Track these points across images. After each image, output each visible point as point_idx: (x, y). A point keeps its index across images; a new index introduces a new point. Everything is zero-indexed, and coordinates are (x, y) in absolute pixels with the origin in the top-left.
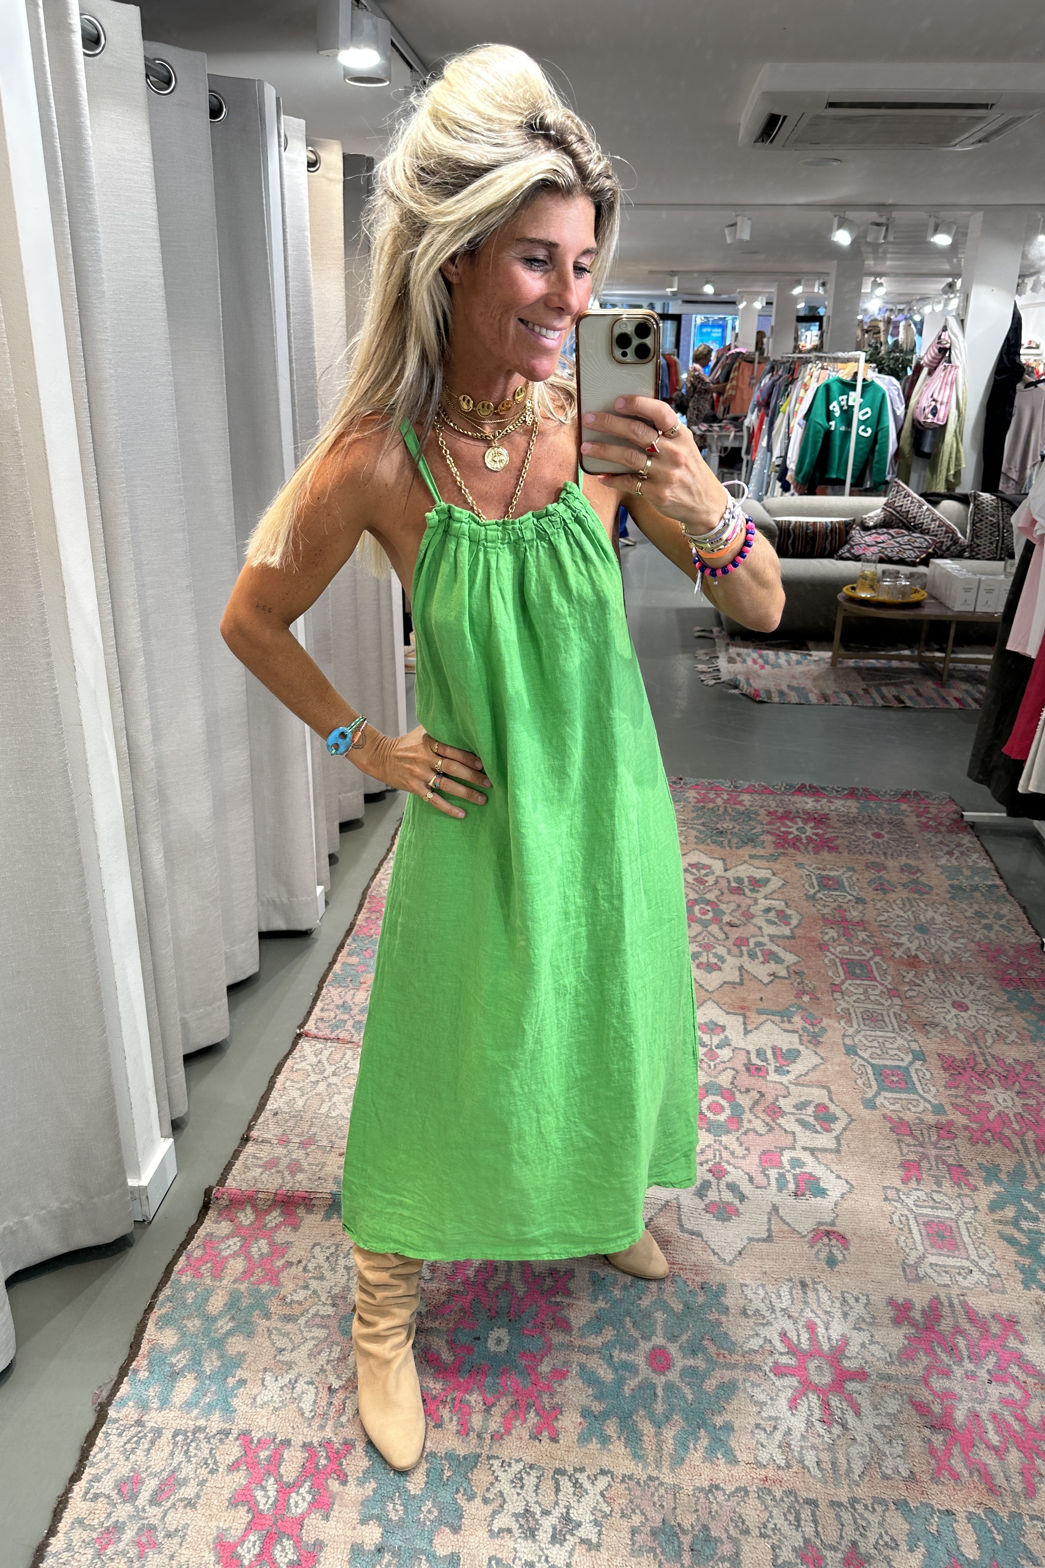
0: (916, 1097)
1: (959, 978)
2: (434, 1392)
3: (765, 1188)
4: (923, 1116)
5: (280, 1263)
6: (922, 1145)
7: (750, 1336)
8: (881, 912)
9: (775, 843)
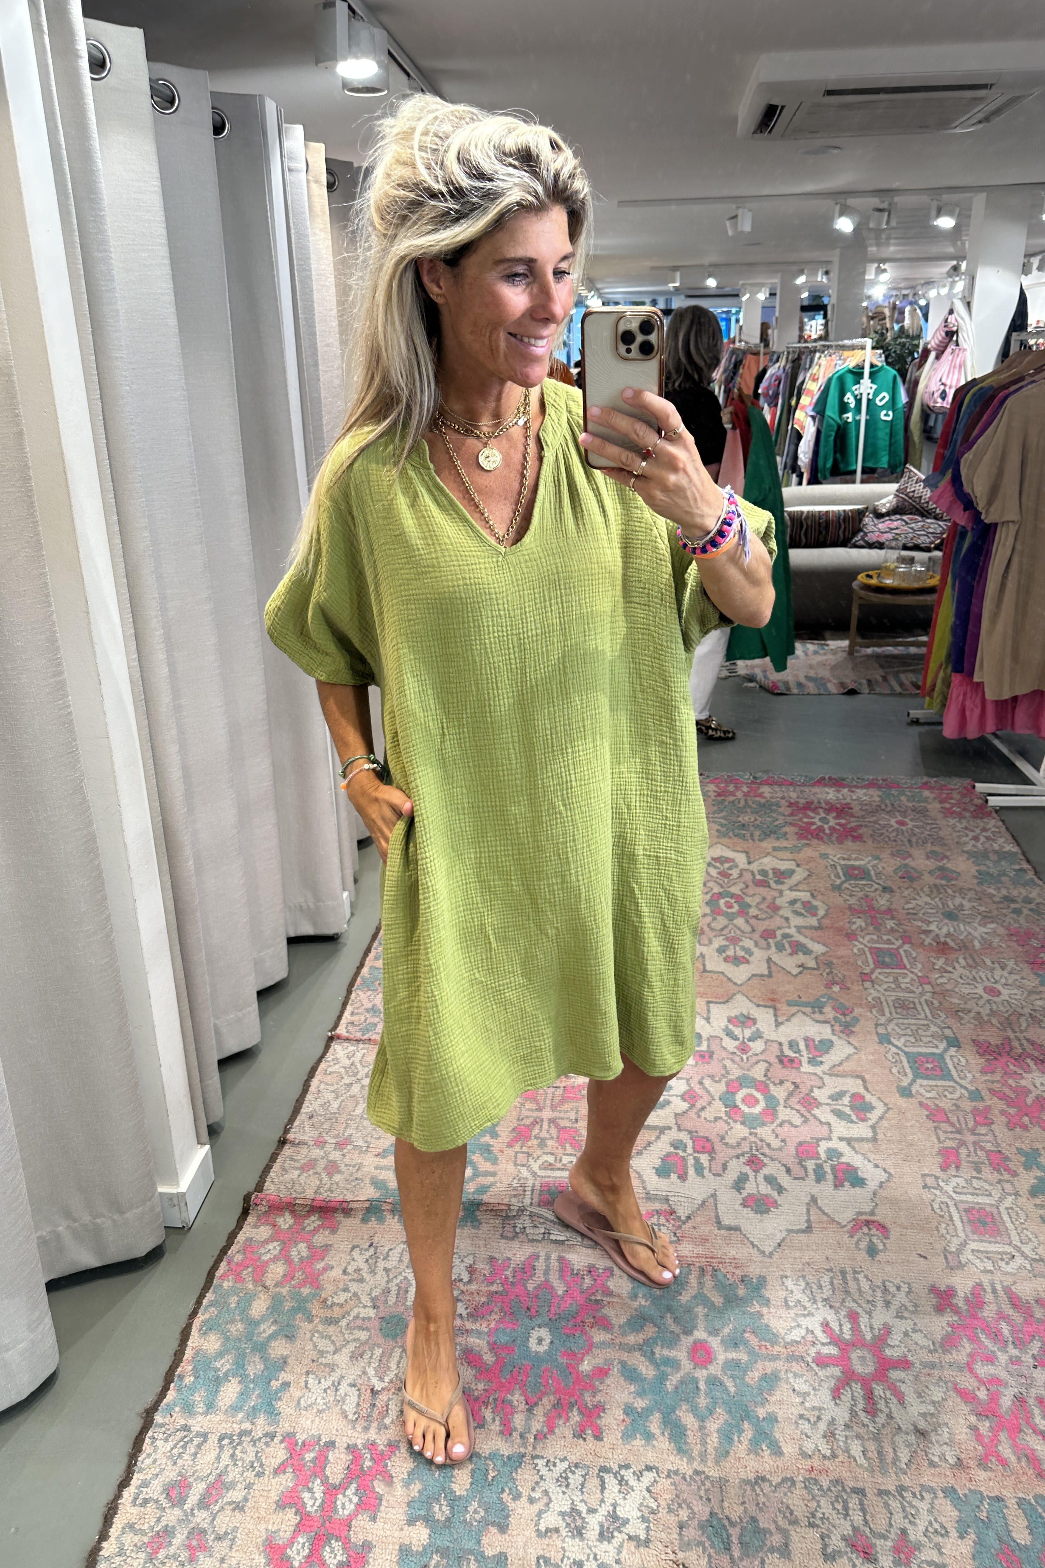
0: (951, 1084)
2: (476, 1394)
3: (803, 1179)
4: (959, 1103)
5: (320, 1266)
6: (959, 1132)
7: (792, 1328)
8: (909, 900)
9: (798, 834)
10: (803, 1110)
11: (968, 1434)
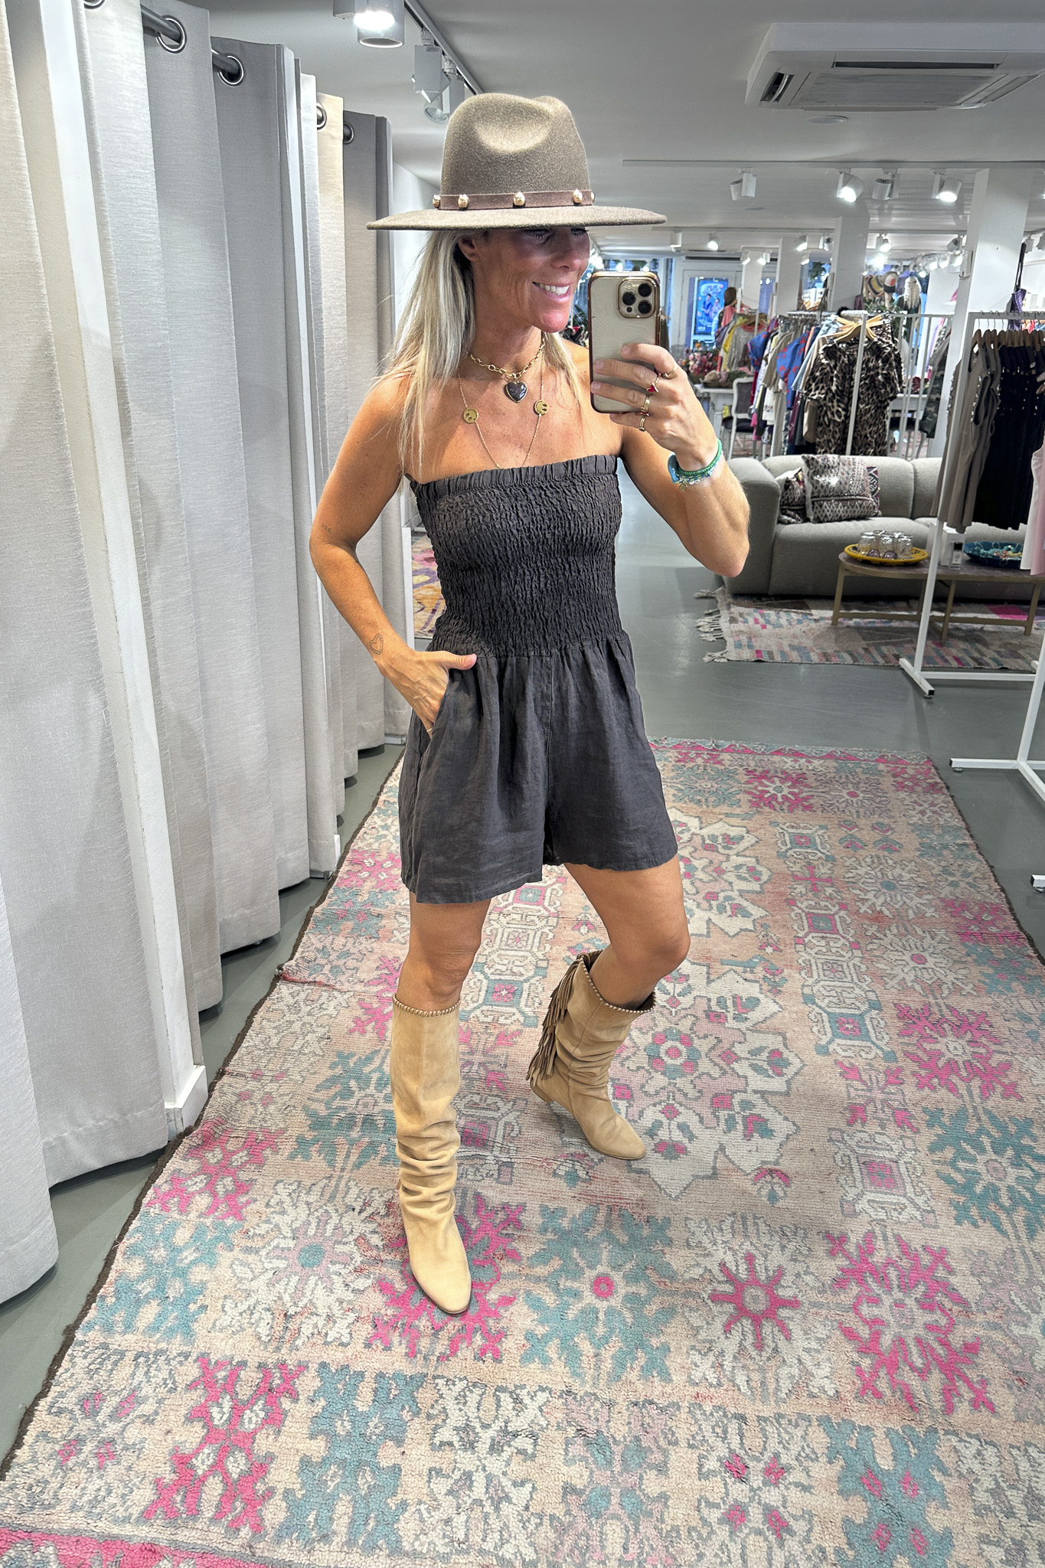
0: (869, 1044)
1: (920, 933)
2: (385, 1318)
3: (713, 1128)
4: (873, 1062)
5: (244, 1199)
6: (870, 1090)
7: (691, 1266)
8: (849, 869)
9: (750, 801)
10: (721, 1064)
11: (847, 1370)
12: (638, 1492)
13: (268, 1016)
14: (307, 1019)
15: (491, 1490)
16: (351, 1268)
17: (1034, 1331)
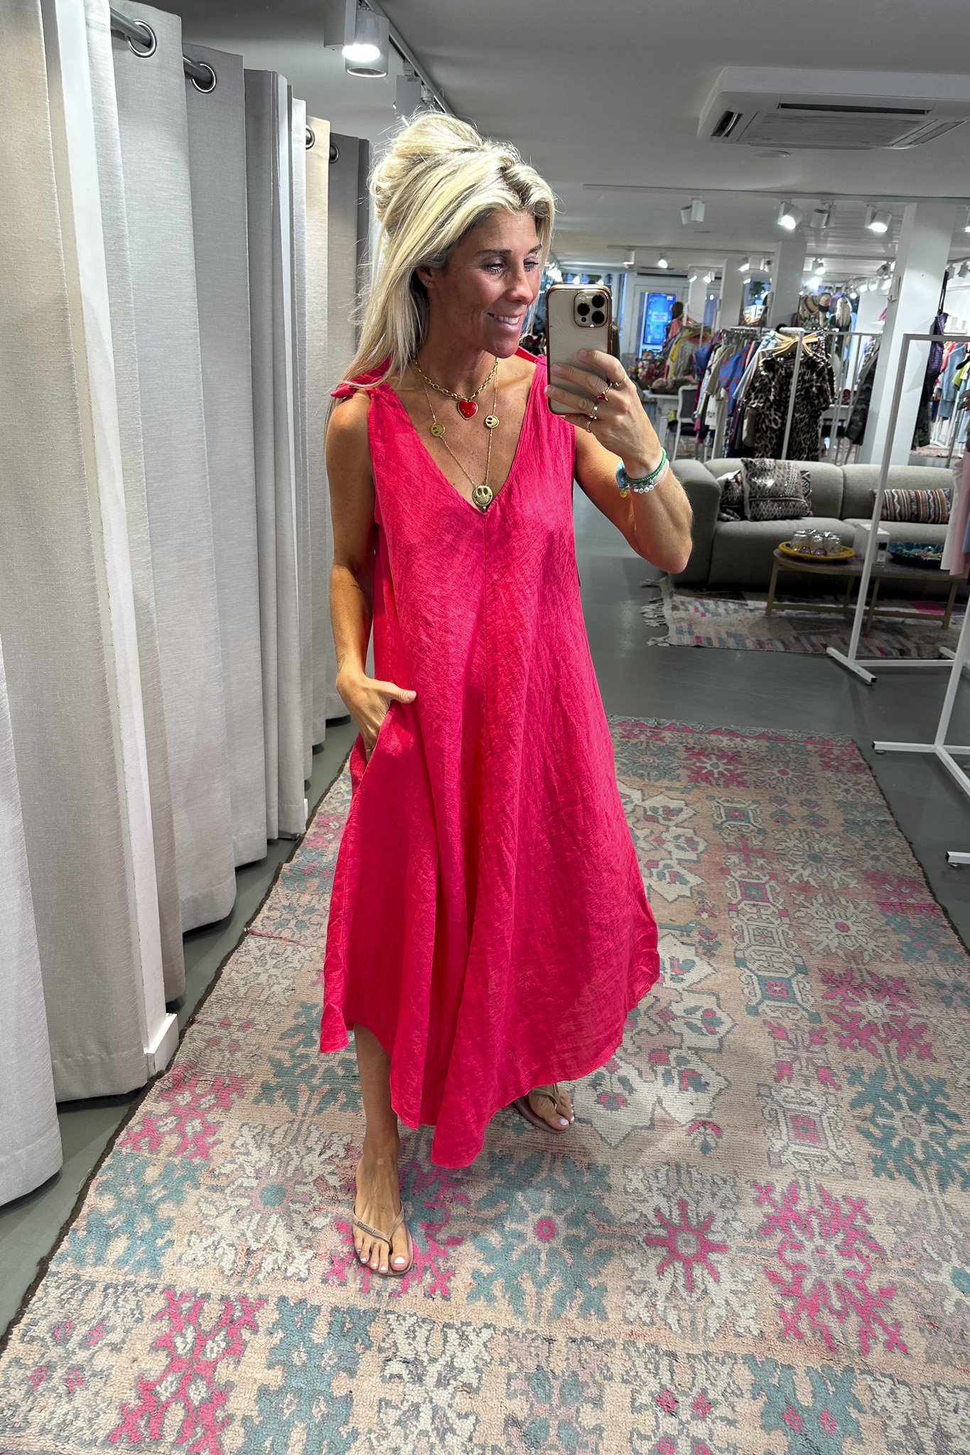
0: (796, 1006)
1: (844, 902)
2: (341, 1255)
3: (652, 1082)
4: (800, 1024)
5: (211, 1140)
6: (795, 1048)
7: (627, 1211)
8: (779, 842)
9: (689, 776)
10: (660, 1021)
11: (772, 1311)
12: (574, 1425)
13: (235, 967)
14: (273, 971)
15: (437, 1421)
16: (310, 1207)
17: (945, 1277)
